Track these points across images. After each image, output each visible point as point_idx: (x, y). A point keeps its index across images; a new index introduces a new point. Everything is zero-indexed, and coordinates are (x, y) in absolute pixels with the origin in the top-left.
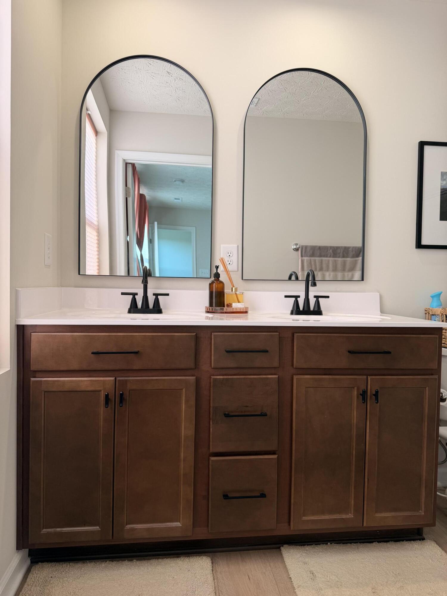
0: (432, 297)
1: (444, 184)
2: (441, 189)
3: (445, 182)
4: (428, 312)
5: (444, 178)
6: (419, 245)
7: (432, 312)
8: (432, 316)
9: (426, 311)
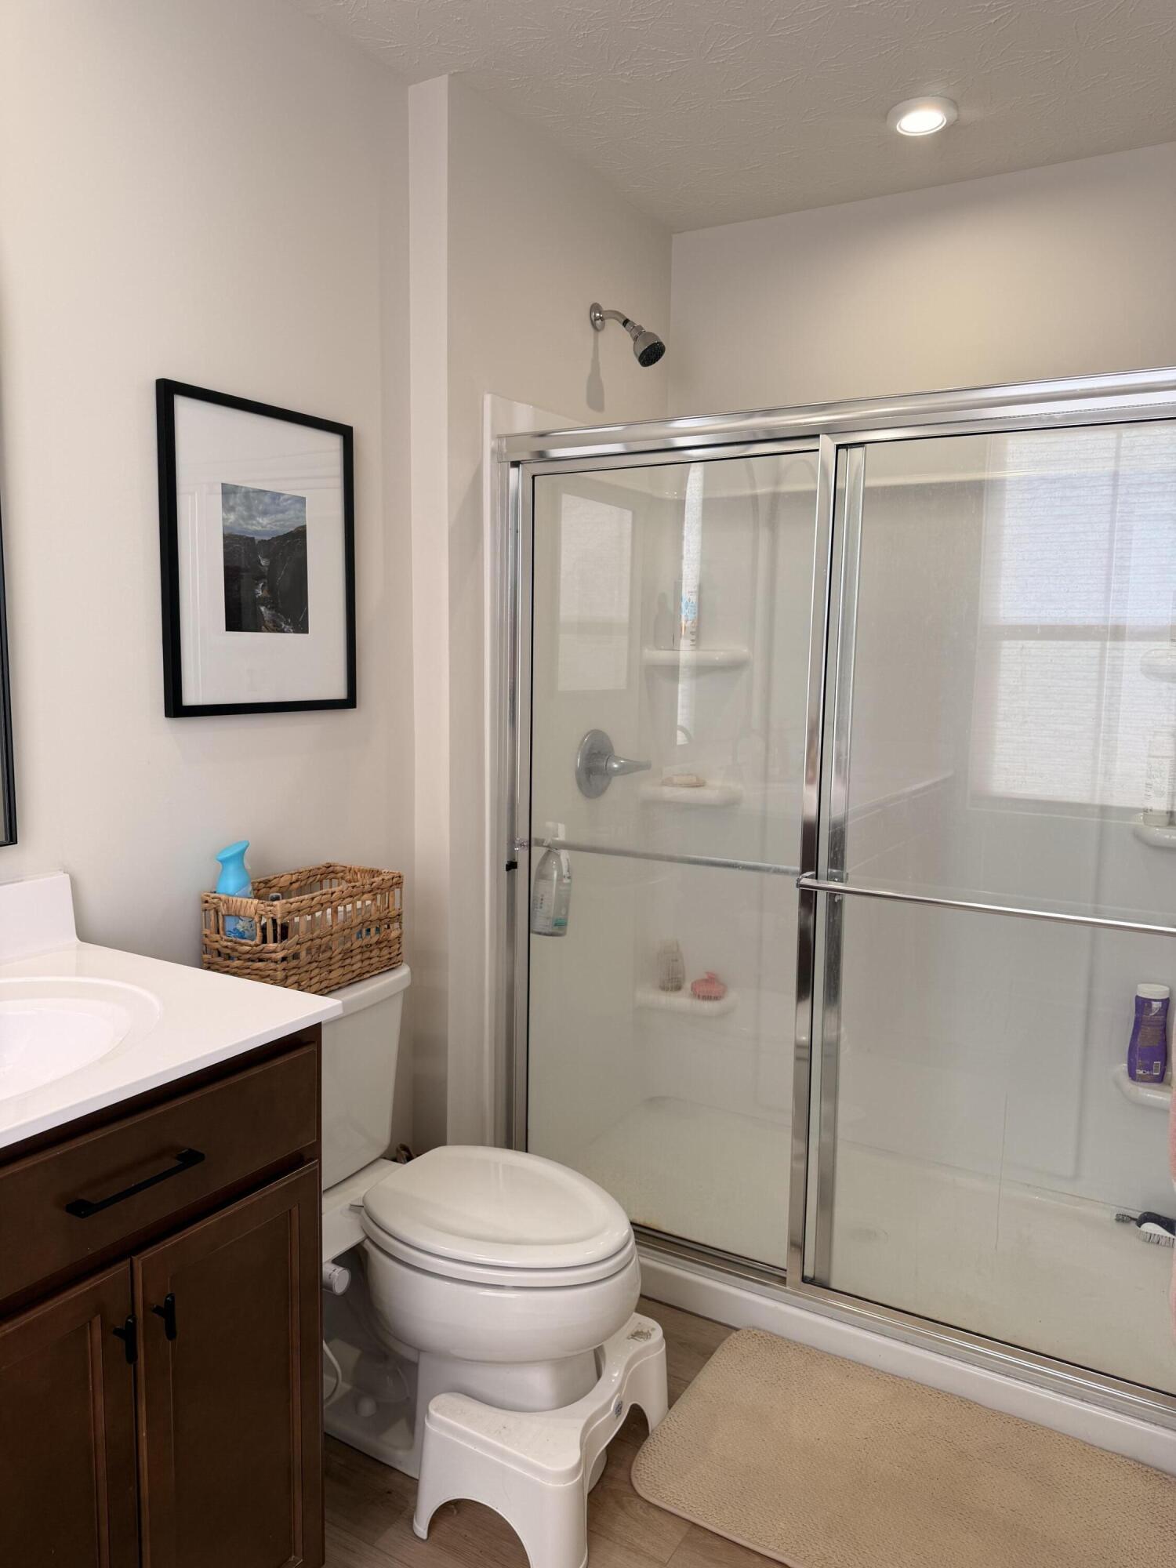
0: (221, 861)
1: (231, 523)
2: (225, 537)
3: (232, 517)
4: (215, 906)
5: (231, 503)
6: (175, 707)
7: (228, 908)
8: (227, 918)
9: (207, 902)
